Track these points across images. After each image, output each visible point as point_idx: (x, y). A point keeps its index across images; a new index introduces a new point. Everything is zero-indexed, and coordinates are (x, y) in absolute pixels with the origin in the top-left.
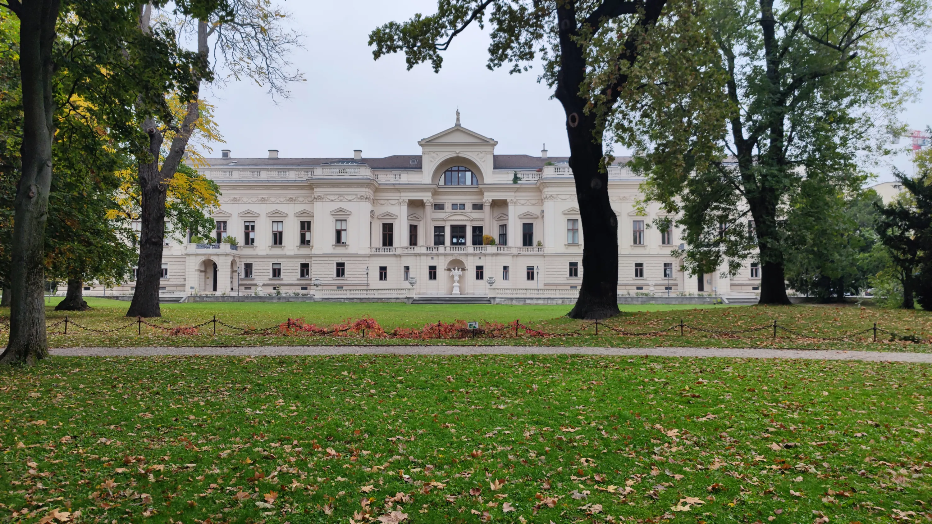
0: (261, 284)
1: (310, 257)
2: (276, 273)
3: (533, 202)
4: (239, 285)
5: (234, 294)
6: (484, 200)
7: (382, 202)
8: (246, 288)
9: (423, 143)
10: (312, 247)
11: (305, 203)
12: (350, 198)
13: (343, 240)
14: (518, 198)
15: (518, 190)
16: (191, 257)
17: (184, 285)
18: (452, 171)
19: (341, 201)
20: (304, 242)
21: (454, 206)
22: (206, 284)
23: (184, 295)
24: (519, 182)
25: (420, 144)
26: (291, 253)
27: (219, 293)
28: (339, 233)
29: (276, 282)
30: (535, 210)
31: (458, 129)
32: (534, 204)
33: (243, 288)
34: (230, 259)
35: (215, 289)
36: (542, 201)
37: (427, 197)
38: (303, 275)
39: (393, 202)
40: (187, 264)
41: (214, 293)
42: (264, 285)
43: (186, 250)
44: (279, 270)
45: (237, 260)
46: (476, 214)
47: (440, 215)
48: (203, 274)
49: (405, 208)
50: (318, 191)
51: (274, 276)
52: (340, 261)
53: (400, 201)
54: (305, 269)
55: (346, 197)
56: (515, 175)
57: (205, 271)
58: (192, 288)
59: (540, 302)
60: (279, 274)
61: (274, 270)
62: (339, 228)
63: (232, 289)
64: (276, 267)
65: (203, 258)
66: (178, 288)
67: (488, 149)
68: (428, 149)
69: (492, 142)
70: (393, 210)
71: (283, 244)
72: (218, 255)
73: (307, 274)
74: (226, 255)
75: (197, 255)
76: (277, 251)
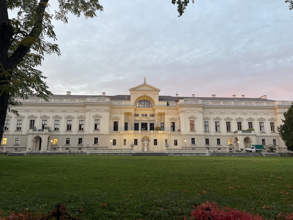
0: (61, 147)
1: (83, 135)
2: (68, 142)
3: (175, 114)
4: (51, 148)
5: (49, 152)
6: (155, 113)
7: (114, 113)
8: (54, 149)
9: (131, 89)
10: (84, 131)
11: (82, 113)
12: (101, 110)
13: (98, 128)
14: (169, 112)
15: (169, 109)
16: (30, 135)
17: (26, 148)
18: (142, 101)
19: (98, 112)
20: (81, 128)
21: (143, 115)
22: (36, 147)
23: (25, 152)
24: (169, 106)
25: (130, 90)
26: (75, 134)
27: (42, 151)
28: (96, 125)
29: (67, 146)
30: (176, 117)
31: (145, 84)
32: (175, 115)
33: (52, 149)
34: (47, 136)
35: (40, 149)
36: (178, 114)
37: (132, 111)
38: (79, 143)
39: (118, 113)
40: (28, 138)
41: (39, 151)
42: (62, 148)
43: (28, 132)
44: (69, 141)
45: (51, 136)
46: (152, 118)
47: (137, 118)
48: (35, 143)
49: (123, 115)
50: (88, 108)
51: (67, 143)
52: (96, 137)
53: (122, 112)
54: (80, 141)
55: (100, 110)
56: (168, 103)
57: (36, 142)
58: (29, 149)
59: (188, 155)
60: (69, 143)
61: (67, 141)
62: (96, 123)
63: (48, 149)
64: (68, 140)
65: (35, 136)
66: (23, 149)
67: (156, 92)
68: (133, 92)
69: (158, 90)
70: (119, 116)
71: (71, 130)
72: (42, 134)
73: (81, 143)
74: (46, 134)
75: (33, 134)
76: (69, 133)
